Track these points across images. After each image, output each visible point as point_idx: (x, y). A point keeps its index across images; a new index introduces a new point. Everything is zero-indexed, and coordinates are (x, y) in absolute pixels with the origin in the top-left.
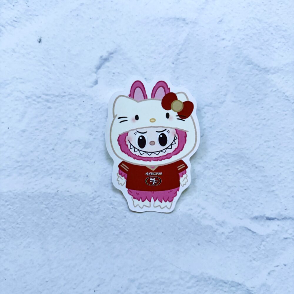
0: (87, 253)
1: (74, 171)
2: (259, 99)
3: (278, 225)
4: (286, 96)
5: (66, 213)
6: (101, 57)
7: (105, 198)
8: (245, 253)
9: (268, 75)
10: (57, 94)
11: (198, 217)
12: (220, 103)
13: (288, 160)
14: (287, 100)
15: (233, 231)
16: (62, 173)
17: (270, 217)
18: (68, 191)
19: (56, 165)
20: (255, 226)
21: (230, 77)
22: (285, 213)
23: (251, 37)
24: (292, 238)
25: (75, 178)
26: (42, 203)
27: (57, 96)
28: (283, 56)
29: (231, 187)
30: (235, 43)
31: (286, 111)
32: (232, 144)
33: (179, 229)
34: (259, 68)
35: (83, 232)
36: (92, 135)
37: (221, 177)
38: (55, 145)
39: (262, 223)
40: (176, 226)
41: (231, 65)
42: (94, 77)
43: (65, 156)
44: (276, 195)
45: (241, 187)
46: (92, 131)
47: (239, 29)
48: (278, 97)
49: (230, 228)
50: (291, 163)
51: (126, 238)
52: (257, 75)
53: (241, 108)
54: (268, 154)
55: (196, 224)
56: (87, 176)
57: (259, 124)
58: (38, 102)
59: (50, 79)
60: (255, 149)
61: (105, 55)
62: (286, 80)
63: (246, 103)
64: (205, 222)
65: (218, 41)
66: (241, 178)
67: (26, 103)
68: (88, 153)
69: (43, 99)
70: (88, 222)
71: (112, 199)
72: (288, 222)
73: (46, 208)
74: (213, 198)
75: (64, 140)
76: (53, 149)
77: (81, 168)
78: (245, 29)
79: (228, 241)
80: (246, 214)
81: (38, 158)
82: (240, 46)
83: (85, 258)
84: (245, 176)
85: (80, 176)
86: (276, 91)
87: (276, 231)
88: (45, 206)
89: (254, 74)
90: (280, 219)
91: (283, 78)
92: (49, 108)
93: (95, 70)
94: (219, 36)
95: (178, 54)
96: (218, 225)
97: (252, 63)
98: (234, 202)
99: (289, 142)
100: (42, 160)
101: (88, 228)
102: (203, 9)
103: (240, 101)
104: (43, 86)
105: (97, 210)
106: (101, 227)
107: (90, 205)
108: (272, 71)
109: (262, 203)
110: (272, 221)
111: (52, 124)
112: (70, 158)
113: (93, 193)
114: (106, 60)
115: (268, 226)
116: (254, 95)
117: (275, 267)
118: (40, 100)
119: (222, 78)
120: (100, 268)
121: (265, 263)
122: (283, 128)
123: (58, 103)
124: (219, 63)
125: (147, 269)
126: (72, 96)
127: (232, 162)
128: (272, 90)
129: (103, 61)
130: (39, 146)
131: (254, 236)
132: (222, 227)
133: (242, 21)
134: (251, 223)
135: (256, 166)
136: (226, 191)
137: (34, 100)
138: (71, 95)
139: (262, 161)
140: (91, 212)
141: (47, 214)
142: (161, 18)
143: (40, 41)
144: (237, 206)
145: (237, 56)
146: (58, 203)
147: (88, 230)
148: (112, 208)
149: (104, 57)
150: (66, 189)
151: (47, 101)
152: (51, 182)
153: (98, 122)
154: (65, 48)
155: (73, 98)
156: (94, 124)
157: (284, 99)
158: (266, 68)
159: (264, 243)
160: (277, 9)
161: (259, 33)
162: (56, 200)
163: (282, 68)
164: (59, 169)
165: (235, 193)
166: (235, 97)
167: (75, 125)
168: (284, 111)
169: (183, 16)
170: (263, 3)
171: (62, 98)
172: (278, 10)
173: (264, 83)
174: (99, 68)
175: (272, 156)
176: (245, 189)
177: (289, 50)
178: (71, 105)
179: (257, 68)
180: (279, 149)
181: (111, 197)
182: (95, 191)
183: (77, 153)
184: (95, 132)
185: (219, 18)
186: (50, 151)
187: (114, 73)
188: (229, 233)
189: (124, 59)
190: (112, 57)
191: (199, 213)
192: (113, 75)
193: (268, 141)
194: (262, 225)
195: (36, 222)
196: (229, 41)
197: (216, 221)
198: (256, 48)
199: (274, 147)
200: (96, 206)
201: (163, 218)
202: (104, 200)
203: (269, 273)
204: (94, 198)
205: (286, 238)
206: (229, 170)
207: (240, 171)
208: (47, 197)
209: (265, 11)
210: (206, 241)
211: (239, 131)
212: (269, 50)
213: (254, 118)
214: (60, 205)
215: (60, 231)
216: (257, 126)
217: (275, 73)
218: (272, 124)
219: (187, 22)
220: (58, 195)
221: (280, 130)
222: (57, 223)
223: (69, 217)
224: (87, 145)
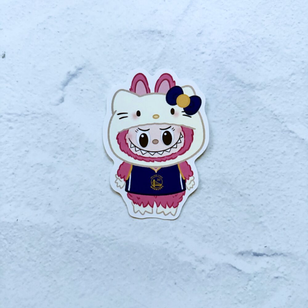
0: (49, 291)
1: (35, 198)
2: (243, 119)
3: (268, 262)
4: (274, 114)
5: (26, 246)
6: (69, 73)
7: (69, 230)
8: (229, 294)
9: (254, 91)
10: (19, 113)
11: (175, 252)
13: (279, 187)
14: (275, 119)
15: (215, 269)
16: (22, 201)
17: (258, 252)
18: (28, 221)
19: (15, 192)
20: (240, 263)
21: (210, 94)
22: (276, 249)
23: (234, 50)
24: (284, 278)
25: (36, 206)
27: (20, 115)
28: (270, 71)
29: (212, 217)
30: (216, 57)
31: (274, 132)
32: (212, 168)
33: (153, 266)
34: (243, 84)
35: (45, 267)
36: (57, 158)
37: (201, 206)
38: (16, 169)
39: (249, 259)
40: (150, 262)
41: (212, 81)
42: (60, 94)
43: (25, 181)
45: (224, 217)
46: (57, 153)
47: (220, 42)
48: (266, 116)
49: (211, 265)
50: (282, 190)
51: (92, 275)
52: (241, 91)
53: (222, 128)
54: (254, 180)
55: (173, 260)
56: (49, 204)
57: (244, 146)
59: (13, 96)
60: (239, 174)
61: (73, 70)
62: (274, 97)
63: (228, 123)
64: (183, 258)
65: (197, 55)
66: (224, 207)
68: (52, 178)
69: (4, 119)
70: (50, 256)
71: (78, 230)
72: (279, 259)
73: (5, 239)
74: (192, 230)
75: (26, 163)
76: (13, 174)
77: (43, 195)
78: (227, 41)
79: (209, 280)
80: (230, 248)
82: (221, 60)
83: (46, 296)
84: (228, 205)
85: (41, 204)
86: (262, 109)
87: (266, 269)
88: (3, 237)
89: (237, 91)
90: (270, 254)
91: (271, 95)
92: (11, 128)
93: (61, 87)
94: (198, 50)
95: (152, 69)
96: (198, 261)
97: (235, 79)
98: (216, 234)
99: (278, 167)
101: (50, 263)
102: (180, 20)
103: (222, 121)
104: (5, 104)
105: (59, 243)
106: (64, 263)
107: (52, 237)
108: (258, 87)
109: (248, 237)
110: (260, 257)
111: (13, 146)
112: (31, 183)
113: (55, 224)
114: (74, 76)
115: (256, 263)
116: (237, 114)
121: (252, 306)
122: (272, 150)
123: (20, 122)
126: (35, 115)
127: (214, 189)
128: (258, 109)
129: (70, 77)
131: (240, 274)
132: (202, 263)
133: (224, 33)
134: (235, 260)
135: (241, 194)
136: (207, 222)
138: (34, 113)
139: (248, 188)
140: (53, 245)
141: (5, 246)
142: (135, 30)
143: (4, 57)
144: (220, 239)
145: (218, 71)
146: (17, 234)
147: (50, 265)
148: (77, 241)
149: (71, 73)
150: (27, 218)
151: (9, 120)
152: (11, 210)
153: (64, 144)
154: (30, 63)
155: (37, 117)
156: (59, 146)
157: (272, 118)
158: (252, 84)
159: (251, 283)
160: (262, 20)
161: (243, 46)
162: (15, 230)
163: (270, 83)
164: (19, 196)
165: (217, 225)
166: (216, 116)
167: (37, 147)
168: (272, 131)
169: (159, 28)
170: (247, 13)
171: (25, 117)
172: (264, 21)
173: (249, 101)
174: (65, 84)
175: (259, 182)
176: (229, 220)
177: (276, 63)
178: (34, 124)
179: (241, 84)
180: (266, 174)
181: (75, 229)
182: (58, 222)
183: (39, 178)
184: (60, 154)
185: (198, 30)
186: (10, 175)
187: (82, 90)
188: (211, 270)
189: (94, 75)
190: (81, 73)
191: (176, 247)
192: (81, 92)
193: (254, 165)
194: (249, 262)
196: (210, 55)
197: (196, 257)
198: (240, 62)
199: (261, 172)
200: (59, 239)
201: (135, 252)
202: (67, 231)
204: (57, 230)
205: (277, 278)
206: (210, 197)
207: (223, 199)
208: (6, 227)
209: (249, 22)
210: (183, 279)
211: (221, 154)
212: (255, 64)
213: (237, 140)
214: (20, 236)
215: (19, 265)
216: (241, 148)
217: (261, 90)
218: (259, 146)
219: (163, 34)
220: (18, 225)
221: (268, 153)
222: (16, 256)
223: (29, 250)
224: (50, 169)
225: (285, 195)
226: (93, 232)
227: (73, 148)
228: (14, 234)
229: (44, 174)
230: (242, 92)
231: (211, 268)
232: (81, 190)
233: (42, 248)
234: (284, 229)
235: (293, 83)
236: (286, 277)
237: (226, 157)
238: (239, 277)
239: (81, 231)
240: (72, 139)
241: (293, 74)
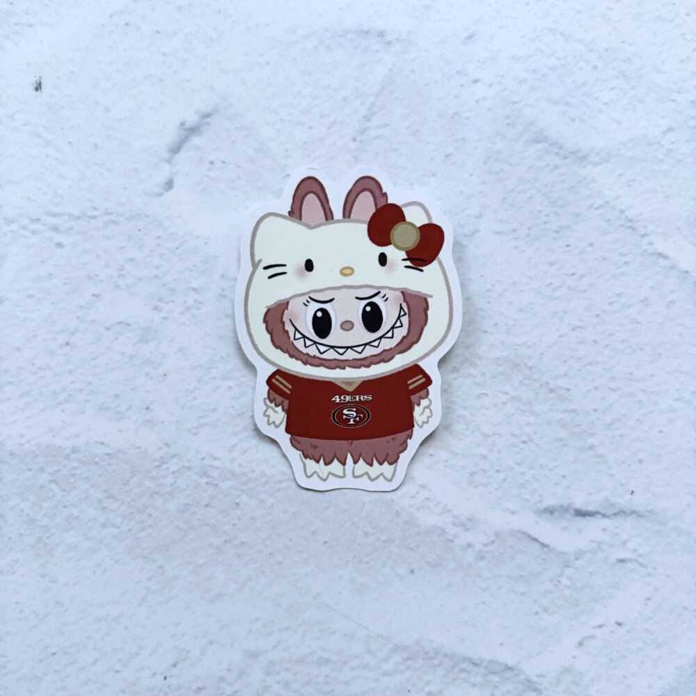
0: (148, 588)
1: (117, 396)
2: (560, 227)
3: (604, 530)
4: (626, 217)
5: (99, 496)
6: (182, 124)
7: (189, 461)
8: (522, 594)
9: (585, 167)
10: (77, 213)
11: (411, 506)
12: (466, 236)
13: (631, 374)
14: (629, 227)
15: (493, 542)
16: (87, 401)
17: (584, 509)
18: (102, 443)
19: (73, 382)
20: (546, 531)
21: (490, 173)
22: (623, 501)
23: (543, 75)
24: (637, 561)
25: (119, 413)
26: (42, 470)
27: (78, 218)
28: (620, 122)
29: (489, 436)
30: (504, 90)
31: (626, 256)
32: (492, 334)
33: (366, 535)
34: (561, 151)
35: (138, 539)
36: (161, 310)
37: (467, 413)
38: (72, 333)
39: (565, 523)
40: (358, 527)
41: (494, 143)
42: (165, 171)
43: (95, 359)
44: (601, 456)
45: (514, 436)
46: (161, 300)
47: (513, 57)
48: (609, 221)
49: (486, 534)
50: (638, 380)
51: (239, 555)
52: (556, 167)
53: (515, 248)
54: (580, 359)
55: (407, 522)
56: (148, 408)
57: (560, 287)
58: (34, 233)
59: (62, 176)
60: (549, 346)
61: (191, 118)
62: (628, 181)
63: (528, 235)
64: (428, 519)
65: (462, 86)
66: (514, 414)
67: (5, 234)
68: (151, 352)
69: (44, 225)
70: (150, 515)
71: (208, 462)
72: (628, 523)
73: (52, 481)
74: (446, 461)
75: (94, 321)
76: (67, 344)
77: (133, 389)
78: (529, 56)
79: (482, 564)
80: (527, 500)
81: (33, 364)
82: (516, 98)
83: (143, 599)
84: (524, 411)
85: (129, 408)
86: (601, 206)
87: (600, 543)
88: (50, 478)
89: (548, 165)
90: (607, 514)
91: (621, 175)
92: (59, 245)
93: (167, 155)
94: (465, 74)
95: (365, 117)
96: (458, 526)
97: (545, 139)
98: (498, 471)
99: (632, 330)
100: (41, 369)
101: (150, 530)
103: (514, 231)
104: (45, 194)
105: (170, 488)
106: (181, 529)
107: (153, 477)
108: (593, 158)
109: (564, 476)
110: (588, 518)
111: (65, 283)
112: (107, 364)
113: (160, 448)
114: (194, 130)
115: (580, 531)
117: (594, 628)
118: (36, 226)
119: (472, 175)
120: (177, 625)
121: (571, 619)
122: (619, 295)
123: (79, 233)
124: (464, 139)
125: (287, 629)
126: (112, 218)
127: (494, 377)
128: (592, 205)
129: (187, 133)
130: (35, 336)
131: (545, 553)
132: (468, 530)
133: (522, 37)
134: (537, 523)
135: (551, 387)
136: (478, 446)
137: (24, 228)
138: (111, 214)
139: (566, 375)
140: (157, 493)
141: (53, 496)
142: (326, 30)
143: (38, 87)
144: (504, 480)
145: (509, 121)
146: (78, 472)
147: (149, 535)
148: (207, 483)
149: (188, 125)
150: (98, 438)
151: (55, 229)
152: (64, 422)
153: (174, 280)
154: (97, 103)
155: (115, 222)
156: (164, 285)
157: (622, 225)
158: (580, 150)
159: (568, 571)
160: (608, 8)
161: (563, 65)
162: (75, 464)
163: (619, 150)
164: (81, 391)
165: (499, 451)
166: (501, 221)
167: (118, 287)
168: (622, 255)
169: (380, 25)
171: (89, 221)
172: (611, 9)
173: (573, 187)
174: (176, 149)
175: (590, 364)
176: (524, 442)
177: (635, 106)
178: (109, 238)
179: (557, 151)
180: (606, 346)
181: (203, 459)
182: (167, 445)
183: (123, 353)
184: (167, 303)
185: (466, 29)
186: (61, 347)
187: (212, 163)
188: (486, 545)
189: (237, 129)
190: (208, 124)
191: (413, 497)
192: (209, 166)
193: (581, 327)
194: (565, 529)
195: (28, 515)
196: (491, 85)
197: (454, 517)
198: (556, 103)
199: (595, 341)
200: (169, 480)
202: (187, 464)
203: (580, 644)
204: (163, 461)
205: (622, 561)
206: (486, 395)
207: (513, 399)
208: (54, 456)
209: (579, 12)
210: (428, 563)
211: (511, 303)
212: (588, 107)
213: (546, 272)
214: (84, 476)
215: (85, 535)
216: (554, 290)
217: (600, 164)
218: (591, 285)
219: (388, 39)
220: (80, 452)
221: (610, 301)
222: (77, 518)
223: (105, 505)
224: (147, 335)
225: (644, 391)
226: (241, 465)
227: (195, 290)
228: (73, 472)
229: (134, 345)
230: (559, 168)
231: (485, 540)
232: (214, 378)
233: (134, 500)
234: (640, 461)
235: (670, 151)
236: (640, 560)
237: (521, 310)
238: (544, 559)
239: (216, 463)
240: (192, 270)
241: (670, 130)
